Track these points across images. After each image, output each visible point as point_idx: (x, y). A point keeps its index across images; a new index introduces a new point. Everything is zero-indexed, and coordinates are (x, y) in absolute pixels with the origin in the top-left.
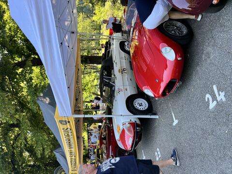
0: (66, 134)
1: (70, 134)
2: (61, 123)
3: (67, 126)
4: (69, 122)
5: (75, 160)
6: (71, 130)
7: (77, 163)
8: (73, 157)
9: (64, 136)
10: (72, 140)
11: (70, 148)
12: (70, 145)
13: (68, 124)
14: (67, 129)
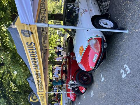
0: (31, 51)
1: (35, 51)
2: (24, 35)
3: (31, 39)
4: (32, 33)
5: (42, 82)
6: (35, 45)
7: (43, 85)
8: (39, 79)
9: (29, 54)
10: (37, 61)
11: (36, 69)
12: (36, 66)
13: (31, 36)
14: (31, 43)
